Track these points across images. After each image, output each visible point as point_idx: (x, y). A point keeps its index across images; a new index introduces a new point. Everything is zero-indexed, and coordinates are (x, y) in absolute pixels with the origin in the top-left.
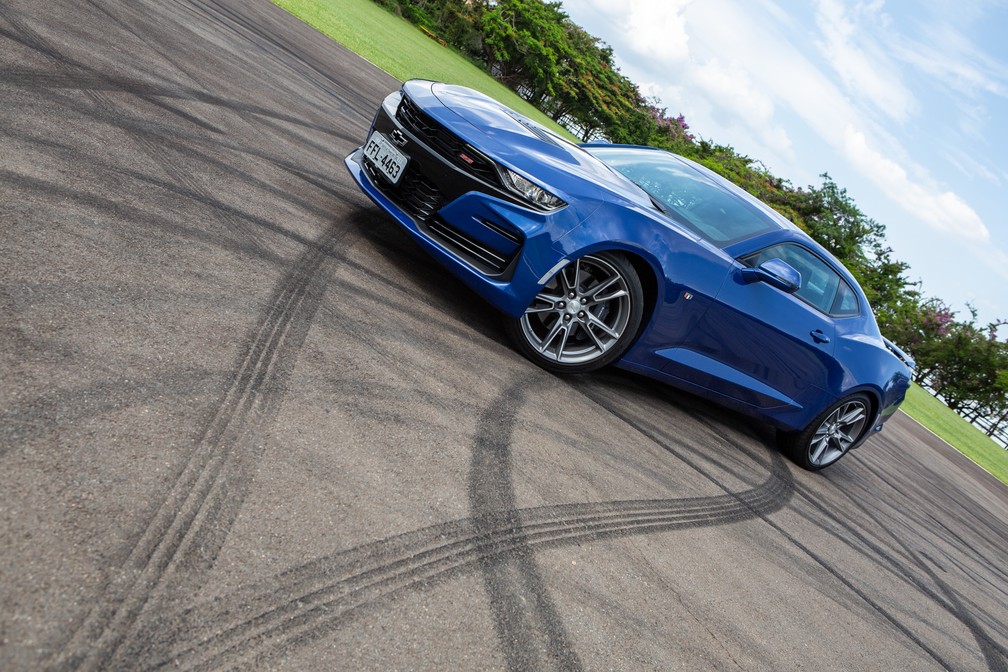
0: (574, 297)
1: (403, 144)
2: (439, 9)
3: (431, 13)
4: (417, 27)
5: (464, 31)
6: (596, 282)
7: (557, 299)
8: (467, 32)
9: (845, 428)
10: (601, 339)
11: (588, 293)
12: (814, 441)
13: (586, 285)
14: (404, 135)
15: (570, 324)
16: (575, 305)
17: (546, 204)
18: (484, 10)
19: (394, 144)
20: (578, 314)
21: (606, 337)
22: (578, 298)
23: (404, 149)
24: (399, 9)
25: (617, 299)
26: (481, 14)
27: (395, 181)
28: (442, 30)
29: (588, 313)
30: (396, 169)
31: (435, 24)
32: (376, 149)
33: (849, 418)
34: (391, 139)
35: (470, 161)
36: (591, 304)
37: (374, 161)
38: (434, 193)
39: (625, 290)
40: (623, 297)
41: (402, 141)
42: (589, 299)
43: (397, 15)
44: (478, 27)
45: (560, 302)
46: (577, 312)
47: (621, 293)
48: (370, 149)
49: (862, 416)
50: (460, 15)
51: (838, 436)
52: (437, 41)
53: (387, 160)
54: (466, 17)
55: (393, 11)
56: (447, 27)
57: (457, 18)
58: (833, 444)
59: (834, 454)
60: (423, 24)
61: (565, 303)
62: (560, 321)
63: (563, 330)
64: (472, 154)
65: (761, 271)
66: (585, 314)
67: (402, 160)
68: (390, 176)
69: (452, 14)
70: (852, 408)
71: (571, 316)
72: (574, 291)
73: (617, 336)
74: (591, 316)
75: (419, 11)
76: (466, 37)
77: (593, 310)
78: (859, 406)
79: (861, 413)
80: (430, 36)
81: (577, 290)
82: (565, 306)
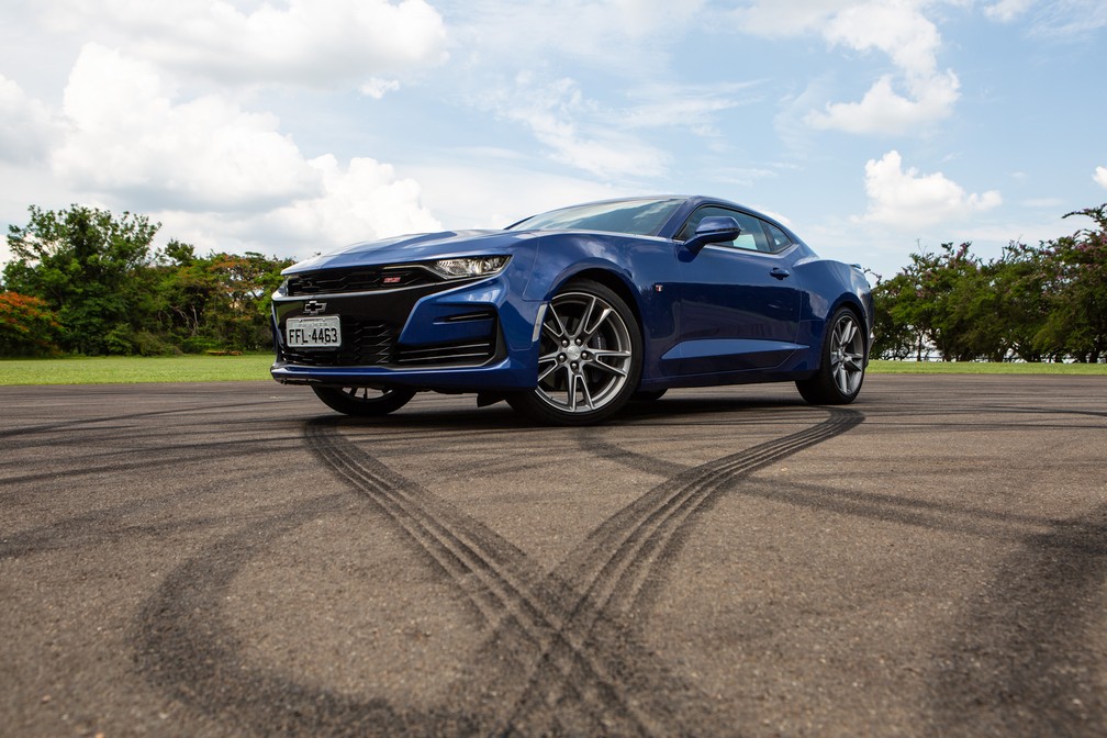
0: (568, 344)
1: (323, 308)
2: (213, 327)
3: (208, 335)
4: (204, 354)
5: (249, 332)
6: (576, 320)
7: (555, 354)
8: (252, 331)
9: (849, 348)
10: (616, 366)
11: (578, 332)
12: (835, 373)
13: (570, 328)
14: (319, 301)
15: (581, 370)
16: (573, 350)
17: (492, 270)
18: (256, 302)
19: (315, 315)
20: (582, 357)
21: (620, 361)
22: (572, 342)
23: (328, 312)
24: (177, 348)
25: (605, 320)
26: (255, 307)
27: (338, 344)
28: (228, 344)
29: (589, 350)
30: (331, 333)
31: (219, 342)
32: (299, 333)
33: (847, 335)
34: (308, 315)
35: (397, 279)
36: (587, 340)
37: (305, 345)
38: (382, 330)
39: (607, 308)
40: (610, 316)
41: (320, 307)
42: (582, 337)
43: (179, 355)
44: (259, 321)
45: (559, 356)
46: (579, 355)
47: (606, 312)
48: (294, 339)
49: (855, 329)
50: (236, 320)
51: (849, 358)
52: (231, 355)
53: (318, 333)
54: (243, 318)
55: (172, 354)
56: (231, 338)
57: (235, 324)
58: (851, 369)
59: (857, 377)
60: (208, 348)
61: (563, 354)
62: (571, 373)
63: (579, 379)
64: (393, 273)
65: (699, 235)
66: (588, 353)
67: (333, 322)
68: (331, 344)
69: (228, 324)
70: (843, 326)
71: (576, 362)
72: (564, 338)
73: (628, 353)
74: (593, 351)
75: (196, 340)
76: (254, 335)
77: (591, 345)
78: (847, 321)
79: (852, 326)
80: (220, 355)
81: (567, 334)
82: (566, 357)
